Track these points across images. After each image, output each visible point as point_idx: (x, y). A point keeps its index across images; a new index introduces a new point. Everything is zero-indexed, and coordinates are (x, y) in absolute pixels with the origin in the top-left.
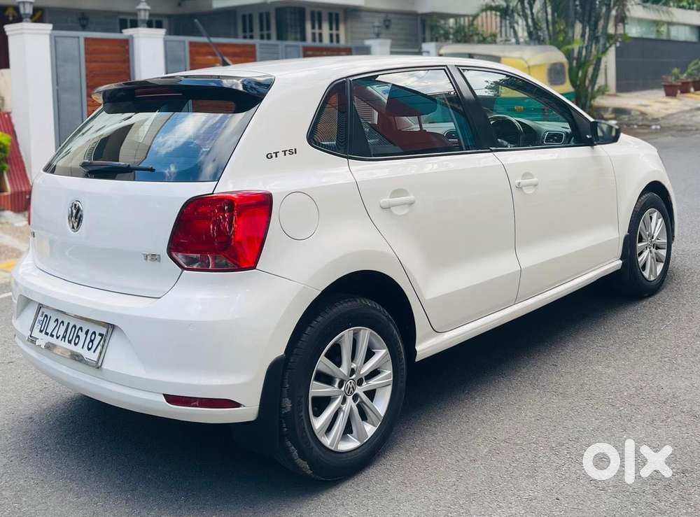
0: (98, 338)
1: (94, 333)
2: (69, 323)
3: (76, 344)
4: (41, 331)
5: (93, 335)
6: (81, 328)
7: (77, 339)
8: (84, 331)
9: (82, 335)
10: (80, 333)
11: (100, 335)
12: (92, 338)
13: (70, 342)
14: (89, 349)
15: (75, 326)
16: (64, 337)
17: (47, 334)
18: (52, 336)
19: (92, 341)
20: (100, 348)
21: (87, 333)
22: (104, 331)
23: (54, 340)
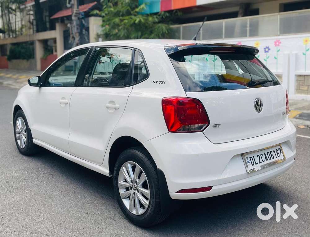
0: (279, 151)
1: (277, 150)
2: (265, 153)
3: (273, 158)
4: (253, 165)
5: (277, 151)
6: (271, 152)
7: (272, 156)
8: (273, 151)
9: (273, 153)
10: (272, 154)
11: (279, 149)
12: (277, 152)
13: (270, 159)
14: (279, 156)
15: (268, 153)
16: (267, 159)
17: (257, 163)
18: (260, 162)
19: (278, 153)
20: (282, 153)
21: (274, 152)
22: (279, 147)
23: (263, 163)
